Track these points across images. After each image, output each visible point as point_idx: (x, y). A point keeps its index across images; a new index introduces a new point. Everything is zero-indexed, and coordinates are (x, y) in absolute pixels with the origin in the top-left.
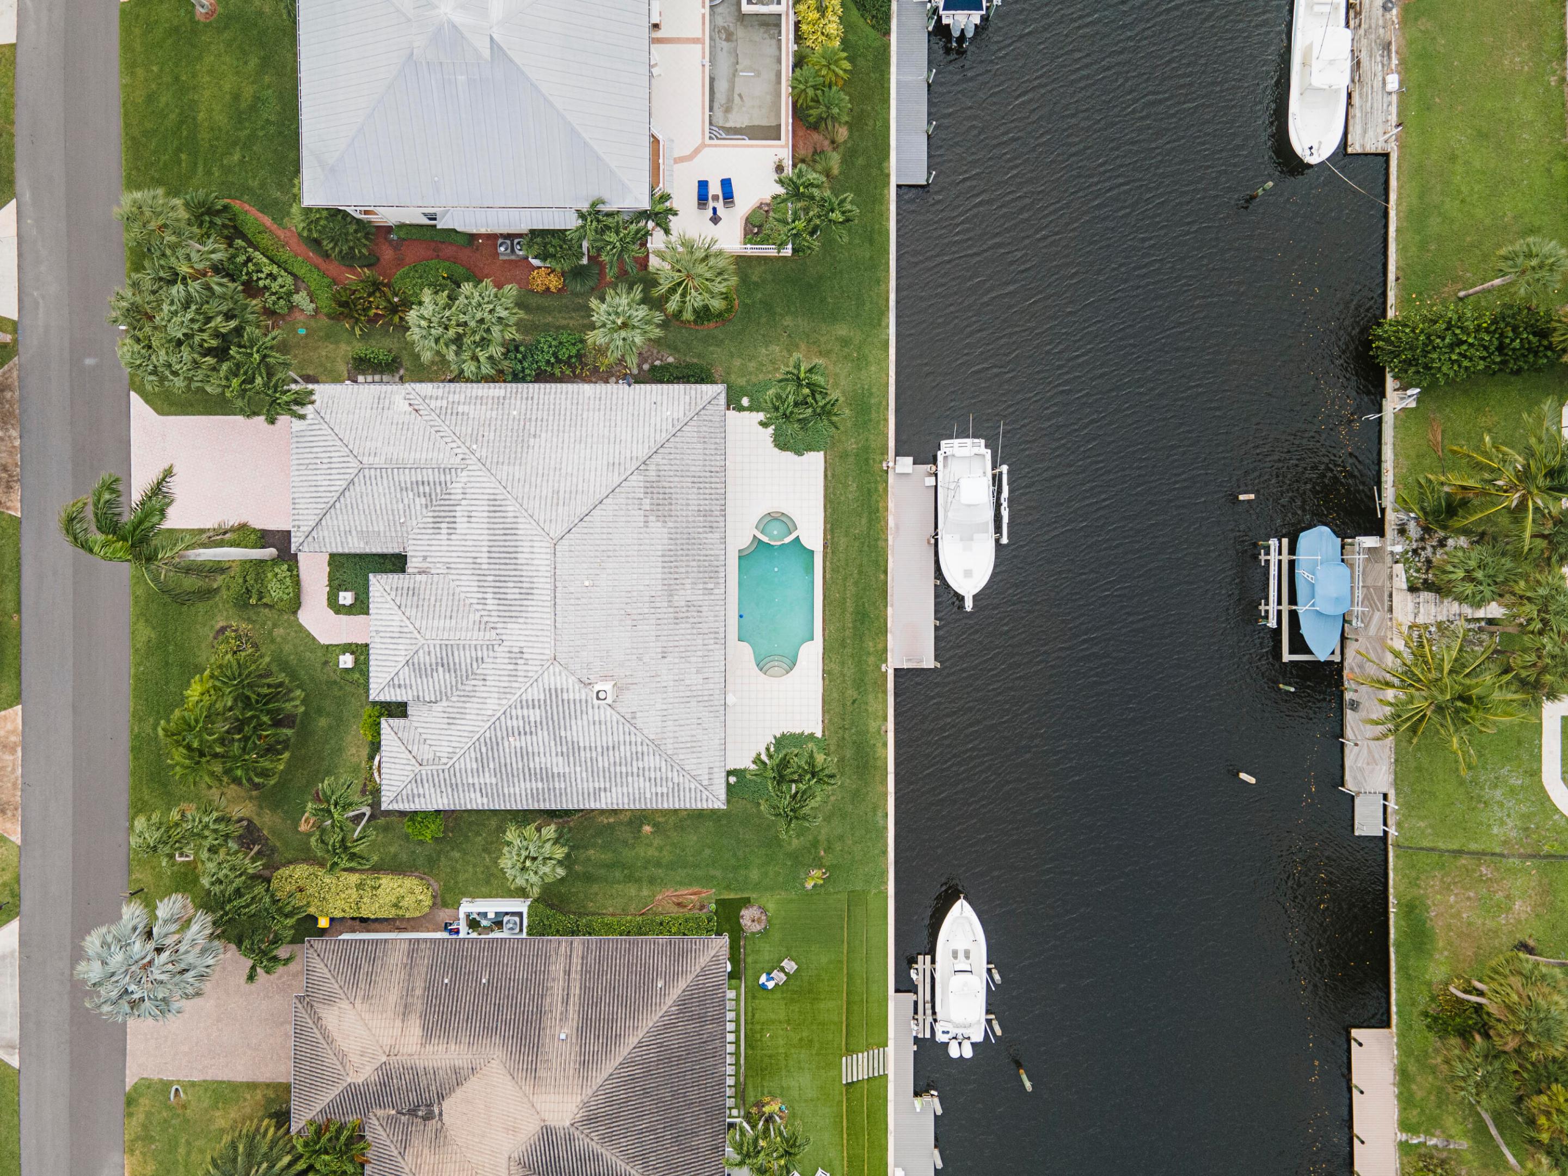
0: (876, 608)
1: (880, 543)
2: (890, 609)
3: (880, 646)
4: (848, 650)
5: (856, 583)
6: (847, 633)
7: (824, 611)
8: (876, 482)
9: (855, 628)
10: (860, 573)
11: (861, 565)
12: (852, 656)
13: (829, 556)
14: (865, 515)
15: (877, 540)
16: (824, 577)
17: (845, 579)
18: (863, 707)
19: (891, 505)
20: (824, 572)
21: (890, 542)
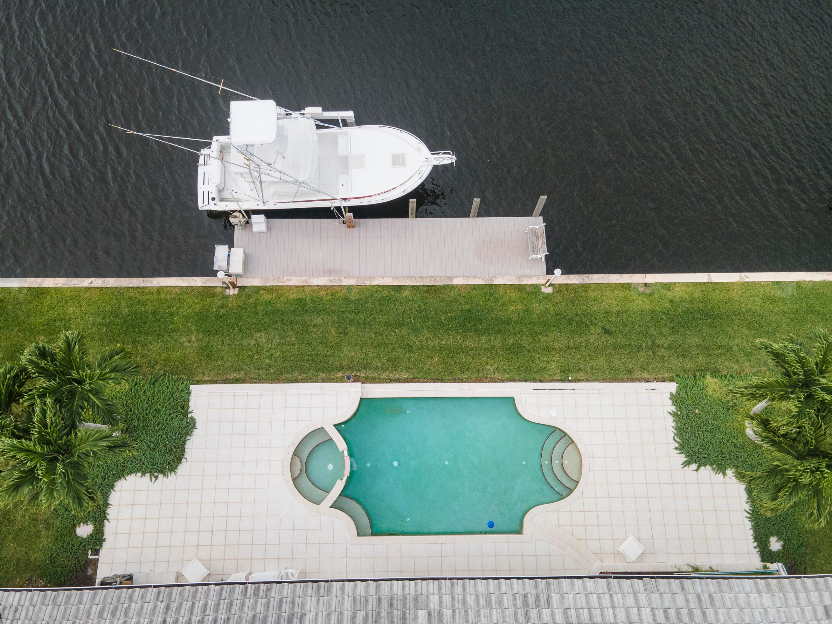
0: (455, 300)
1: (353, 296)
2: (456, 282)
3: (514, 295)
4: (525, 341)
5: (417, 331)
6: (496, 344)
7: (462, 380)
8: (256, 304)
9: (488, 332)
10: (399, 324)
11: (387, 324)
12: (534, 335)
13: (371, 374)
14: (306, 317)
15: (348, 301)
16: (406, 381)
17: (409, 348)
18: (614, 318)
19: (294, 282)
20: (398, 381)
21: (352, 282)
